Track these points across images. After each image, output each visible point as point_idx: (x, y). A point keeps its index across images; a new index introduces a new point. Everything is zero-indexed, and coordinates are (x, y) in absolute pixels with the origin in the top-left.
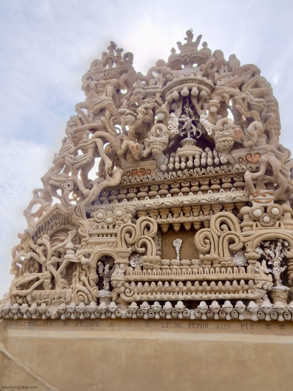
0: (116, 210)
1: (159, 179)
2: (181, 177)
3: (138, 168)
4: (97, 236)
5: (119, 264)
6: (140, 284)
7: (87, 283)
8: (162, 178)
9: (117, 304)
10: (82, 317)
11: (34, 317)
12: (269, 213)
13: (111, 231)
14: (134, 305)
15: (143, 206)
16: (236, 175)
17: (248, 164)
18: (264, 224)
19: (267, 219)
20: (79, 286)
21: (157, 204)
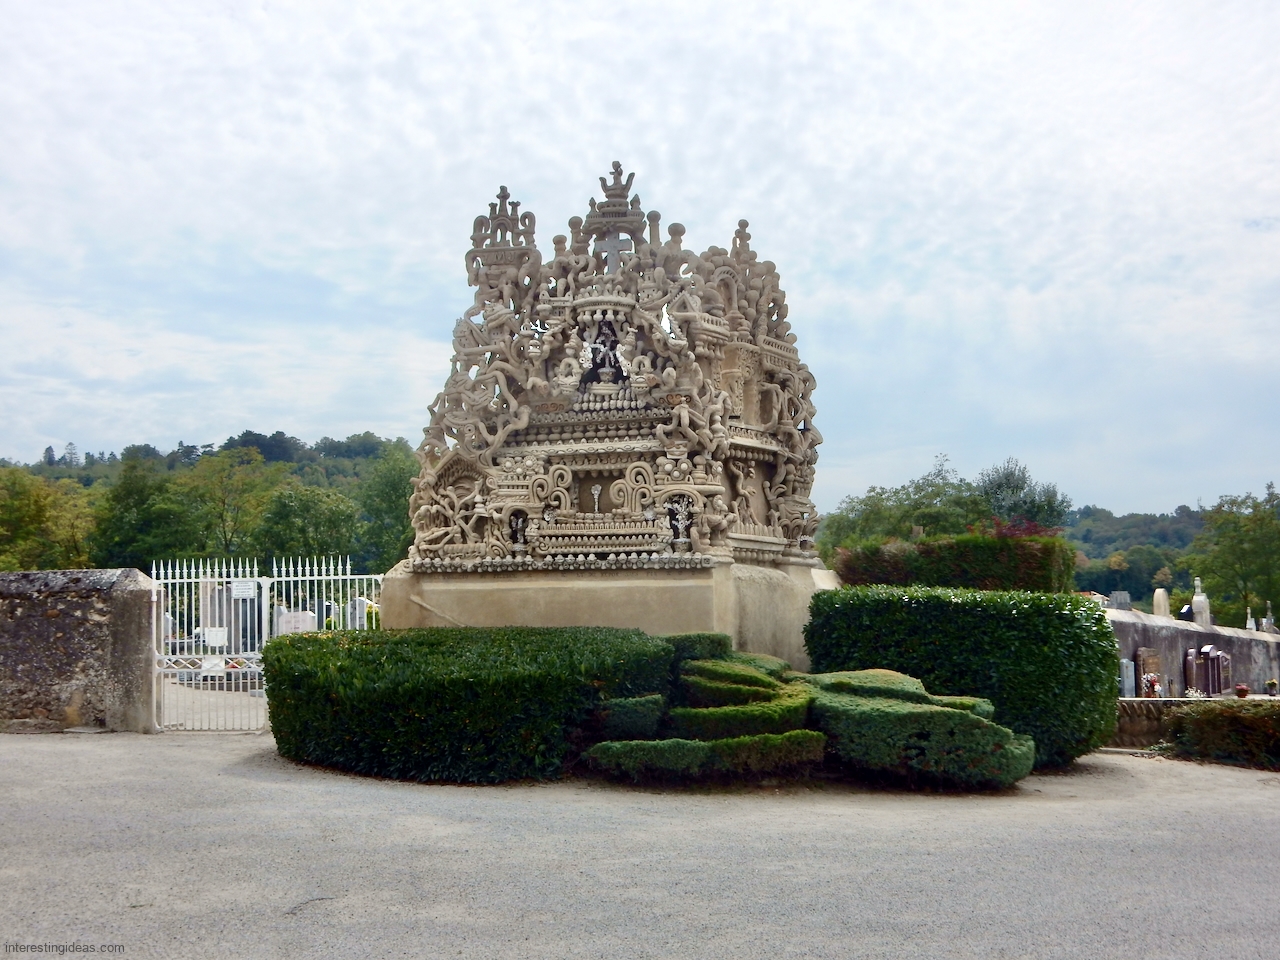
0: (526, 455)
1: (573, 420)
2: (596, 420)
3: (548, 402)
4: (507, 487)
5: (532, 519)
6: (554, 539)
7: (500, 537)
8: (576, 420)
9: (533, 557)
10: (499, 570)
11: (449, 570)
13: (521, 482)
14: (549, 558)
15: (556, 451)
16: (655, 420)
18: (673, 479)
19: (676, 474)
20: (493, 541)
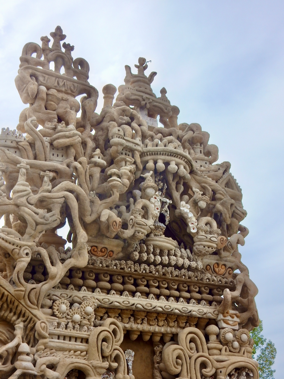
0: (84, 304)
1: (129, 269)
2: (153, 274)
3: (100, 245)
4: (57, 337)
8: (133, 270)
12: (238, 339)
13: (77, 333)
15: (110, 303)
16: (204, 285)
17: (213, 273)
18: (232, 350)
19: (236, 344)
21: (127, 304)
